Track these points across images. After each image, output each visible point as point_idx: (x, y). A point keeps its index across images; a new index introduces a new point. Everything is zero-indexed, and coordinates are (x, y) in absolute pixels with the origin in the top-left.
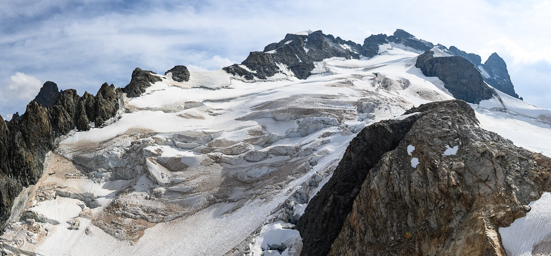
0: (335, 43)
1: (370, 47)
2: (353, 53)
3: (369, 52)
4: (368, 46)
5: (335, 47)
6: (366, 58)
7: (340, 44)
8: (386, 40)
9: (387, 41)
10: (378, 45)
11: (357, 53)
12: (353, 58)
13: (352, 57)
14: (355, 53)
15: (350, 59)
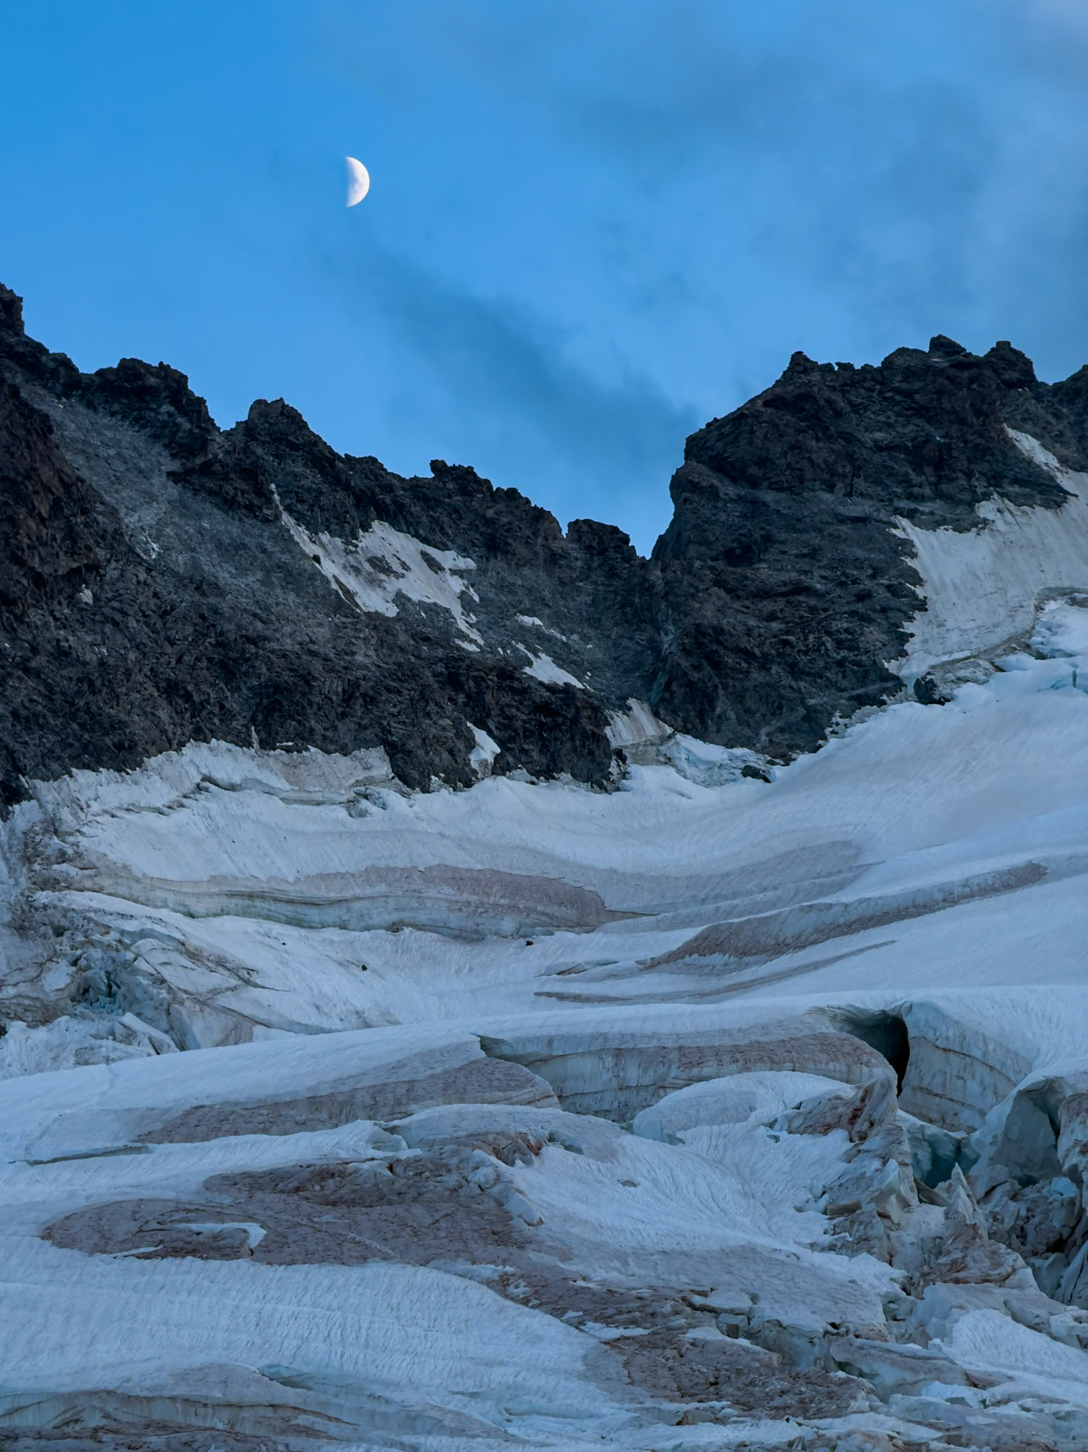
0: (229, 504)
1: (765, 573)
2: (509, 675)
3: (764, 663)
4: (743, 554)
5: (224, 574)
6: (714, 752)
7: (301, 535)
8: (1028, 444)
9: (1043, 457)
10: (906, 529)
11: (562, 677)
12: (500, 767)
13: (487, 748)
14: (545, 670)
15: (462, 778)
